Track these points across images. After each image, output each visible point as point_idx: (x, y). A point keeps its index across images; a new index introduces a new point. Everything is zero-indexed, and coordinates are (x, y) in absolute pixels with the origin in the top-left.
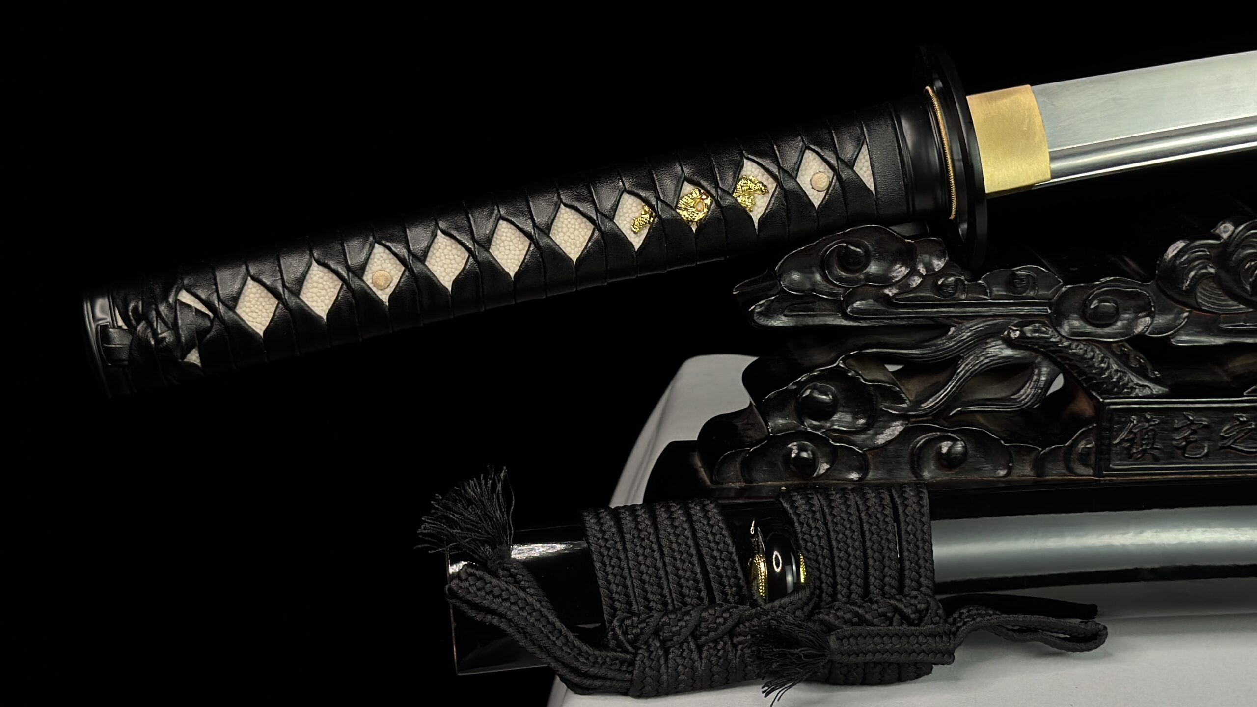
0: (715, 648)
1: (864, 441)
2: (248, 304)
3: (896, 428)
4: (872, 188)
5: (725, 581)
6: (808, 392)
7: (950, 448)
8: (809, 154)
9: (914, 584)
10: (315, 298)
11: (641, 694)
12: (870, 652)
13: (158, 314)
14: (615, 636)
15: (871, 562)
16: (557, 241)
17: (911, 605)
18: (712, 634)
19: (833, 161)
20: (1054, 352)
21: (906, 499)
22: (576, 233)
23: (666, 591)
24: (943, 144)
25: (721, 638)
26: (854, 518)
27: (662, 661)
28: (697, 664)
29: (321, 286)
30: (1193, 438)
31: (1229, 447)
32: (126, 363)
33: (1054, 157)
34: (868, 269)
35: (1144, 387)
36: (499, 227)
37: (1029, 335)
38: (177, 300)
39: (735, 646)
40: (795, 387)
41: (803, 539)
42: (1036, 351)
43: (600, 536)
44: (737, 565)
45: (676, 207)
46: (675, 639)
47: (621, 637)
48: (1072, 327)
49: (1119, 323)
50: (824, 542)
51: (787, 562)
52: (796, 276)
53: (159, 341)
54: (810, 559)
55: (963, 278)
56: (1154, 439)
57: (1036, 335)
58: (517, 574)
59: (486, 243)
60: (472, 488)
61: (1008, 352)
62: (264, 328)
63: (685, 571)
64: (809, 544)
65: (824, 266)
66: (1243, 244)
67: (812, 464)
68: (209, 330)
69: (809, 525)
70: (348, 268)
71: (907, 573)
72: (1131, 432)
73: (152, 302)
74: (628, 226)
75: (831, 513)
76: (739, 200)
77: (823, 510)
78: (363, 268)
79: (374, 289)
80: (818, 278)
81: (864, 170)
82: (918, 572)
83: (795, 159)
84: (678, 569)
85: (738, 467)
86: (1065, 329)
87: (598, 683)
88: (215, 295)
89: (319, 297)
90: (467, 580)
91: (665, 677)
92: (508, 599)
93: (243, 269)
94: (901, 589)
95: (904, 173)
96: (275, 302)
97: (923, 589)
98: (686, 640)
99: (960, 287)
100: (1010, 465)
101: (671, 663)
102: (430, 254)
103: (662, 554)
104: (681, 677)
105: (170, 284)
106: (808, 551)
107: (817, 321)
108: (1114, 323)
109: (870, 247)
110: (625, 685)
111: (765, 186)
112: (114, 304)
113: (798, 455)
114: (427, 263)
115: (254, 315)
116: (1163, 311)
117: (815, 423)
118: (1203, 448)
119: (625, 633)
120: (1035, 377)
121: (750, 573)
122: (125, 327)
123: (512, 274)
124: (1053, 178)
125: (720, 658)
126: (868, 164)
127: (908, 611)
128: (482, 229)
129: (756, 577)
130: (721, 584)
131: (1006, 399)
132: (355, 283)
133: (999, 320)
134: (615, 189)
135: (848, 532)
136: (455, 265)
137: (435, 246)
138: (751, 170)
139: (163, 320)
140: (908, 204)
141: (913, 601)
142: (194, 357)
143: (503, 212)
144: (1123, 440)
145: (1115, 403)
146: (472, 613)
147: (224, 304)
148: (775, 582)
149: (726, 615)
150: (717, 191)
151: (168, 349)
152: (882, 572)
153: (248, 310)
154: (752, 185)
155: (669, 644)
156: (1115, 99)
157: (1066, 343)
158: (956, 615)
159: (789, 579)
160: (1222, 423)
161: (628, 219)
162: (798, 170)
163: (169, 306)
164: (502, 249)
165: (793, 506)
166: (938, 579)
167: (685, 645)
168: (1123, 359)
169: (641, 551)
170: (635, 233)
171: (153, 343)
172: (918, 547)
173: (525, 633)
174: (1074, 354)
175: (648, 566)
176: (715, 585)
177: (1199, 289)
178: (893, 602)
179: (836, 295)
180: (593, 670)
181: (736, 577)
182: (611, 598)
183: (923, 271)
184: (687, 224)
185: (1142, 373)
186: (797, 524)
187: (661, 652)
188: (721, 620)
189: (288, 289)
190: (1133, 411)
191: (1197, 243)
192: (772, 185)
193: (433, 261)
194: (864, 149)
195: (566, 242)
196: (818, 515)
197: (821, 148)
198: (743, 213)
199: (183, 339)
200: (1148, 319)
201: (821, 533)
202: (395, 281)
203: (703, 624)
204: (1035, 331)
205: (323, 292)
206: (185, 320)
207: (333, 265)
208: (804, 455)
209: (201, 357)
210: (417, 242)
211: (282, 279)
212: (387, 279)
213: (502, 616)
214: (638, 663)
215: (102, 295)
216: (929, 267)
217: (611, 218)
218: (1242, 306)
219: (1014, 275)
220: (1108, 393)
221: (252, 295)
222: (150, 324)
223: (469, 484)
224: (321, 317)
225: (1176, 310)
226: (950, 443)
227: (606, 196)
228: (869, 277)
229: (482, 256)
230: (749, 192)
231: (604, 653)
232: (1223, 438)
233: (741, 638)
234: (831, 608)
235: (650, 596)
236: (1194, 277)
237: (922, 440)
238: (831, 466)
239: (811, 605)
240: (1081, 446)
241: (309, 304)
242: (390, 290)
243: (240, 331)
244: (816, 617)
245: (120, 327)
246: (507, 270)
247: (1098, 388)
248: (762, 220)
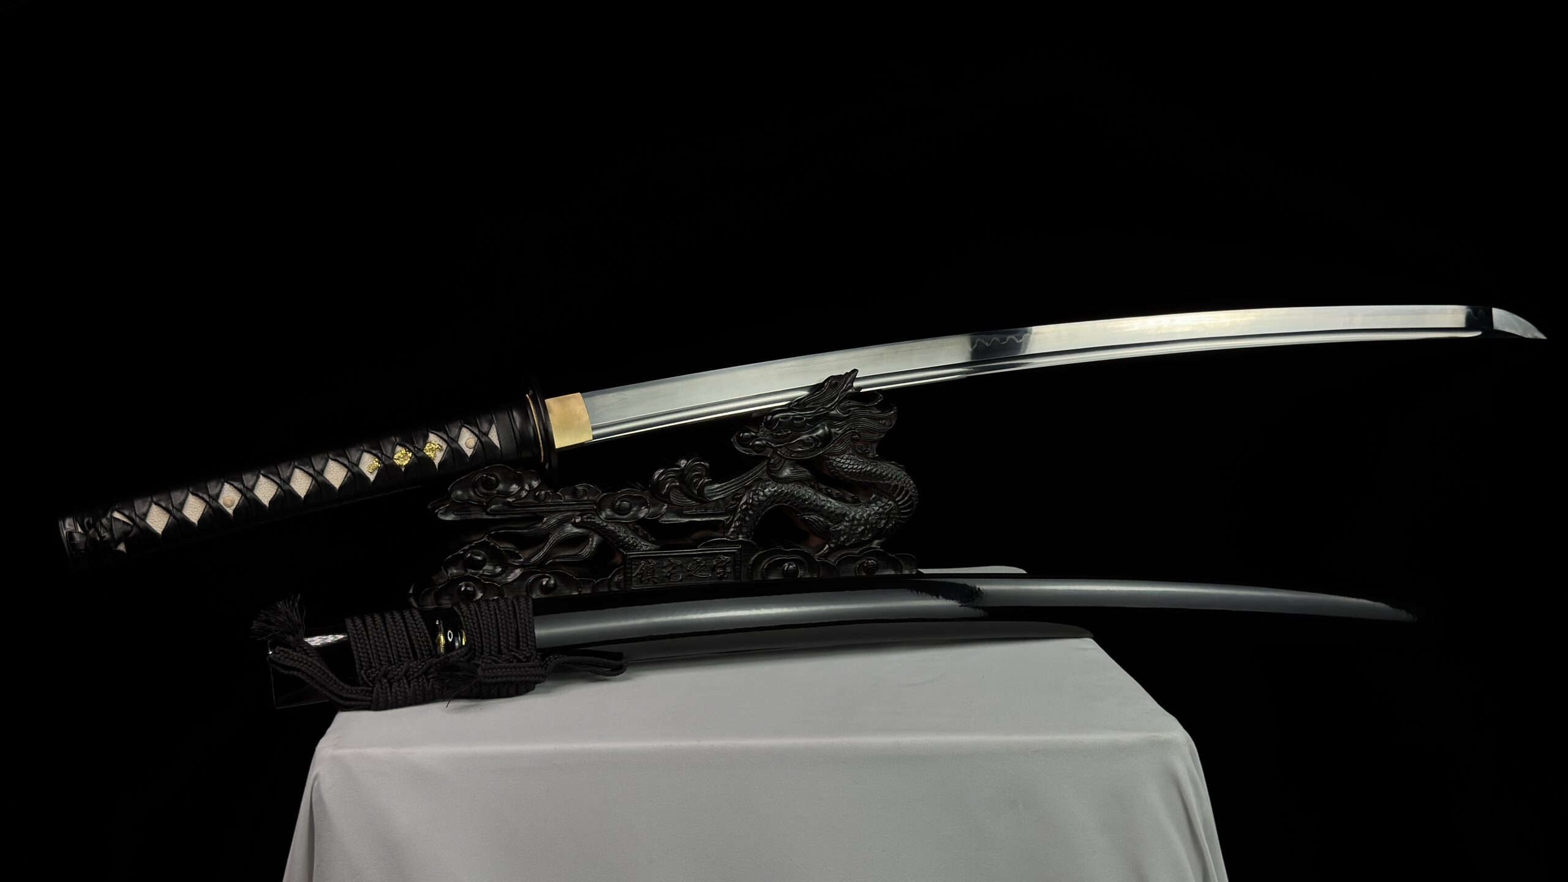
0: (417, 681)
1: (500, 580)
2: (153, 518)
3: (518, 572)
4: (499, 446)
5: (423, 648)
6: (469, 555)
7: (547, 582)
8: (464, 430)
9: (525, 645)
10: (191, 513)
11: (377, 708)
12: (499, 676)
13: (101, 524)
14: (362, 679)
15: (501, 634)
16: (328, 478)
17: (523, 654)
18: (416, 674)
19: (477, 433)
20: (599, 528)
21: (520, 602)
22: (338, 474)
23: (390, 655)
24: (535, 424)
25: (421, 676)
26: (492, 612)
27: (388, 689)
28: (407, 690)
29: (194, 506)
30: (674, 571)
31: (692, 575)
32: (83, 552)
33: (594, 429)
34: (498, 488)
35: (647, 546)
36: (295, 472)
37: (585, 520)
38: (112, 517)
39: (428, 680)
40: (462, 552)
41: (465, 625)
42: (590, 529)
43: (353, 628)
44: (429, 640)
45: (393, 458)
46: (396, 678)
47: (366, 679)
48: (607, 515)
49: (632, 513)
50: (476, 626)
51: (455, 635)
52: (459, 493)
53: (102, 538)
54: (469, 635)
55: (549, 491)
56: (654, 572)
57: (589, 520)
58: (307, 650)
59: (288, 481)
60: (280, 605)
61: (576, 530)
62: (162, 530)
63: (401, 644)
64: (469, 627)
65: (474, 486)
66: (692, 469)
67: (474, 594)
68: (130, 532)
69: (467, 617)
70: (210, 496)
71: (521, 639)
72: (641, 569)
73: (98, 518)
74: (366, 469)
75: (480, 611)
76: (427, 453)
77: (475, 610)
78: (218, 496)
79: (225, 507)
80: (472, 493)
81: (494, 436)
82: (526, 639)
83: (457, 433)
84: (397, 643)
85: (433, 597)
86: (603, 516)
87: (353, 703)
88: (134, 512)
89: (193, 512)
90: (279, 653)
91: (390, 698)
92: (302, 662)
93: (149, 499)
94: (518, 647)
95: (515, 438)
96: (168, 516)
97: (530, 647)
98: (401, 679)
99: (548, 496)
100: (580, 590)
101: (393, 690)
102: (256, 487)
103: (388, 636)
104: (399, 697)
105: (108, 508)
106: (468, 630)
107: (473, 517)
108: (629, 513)
109: (499, 477)
110: (369, 703)
111: (441, 446)
112: (76, 520)
113: (465, 589)
114: (255, 492)
115: (156, 523)
116: (654, 505)
117: (473, 571)
118: (679, 576)
119: (368, 677)
120: (590, 543)
121: (436, 644)
122: (82, 532)
123: (303, 497)
124: (594, 439)
125: (420, 686)
126: (496, 434)
127: (521, 657)
128: (285, 474)
129: (439, 644)
130: (421, 649)
131: (576, 555)
132: (214, 504)
133: (569, 513)
134: (358, 450)
135: (489, 620)
136: (270, 493)
137: (259, 483)
138: (433, 438)
139: (104, 527)
140: (518, 455)
141: (524, 653)
142: (122, 547)
143: (296, 464)
144: (637, 574)
145: (632, 554)
146: (283, 671)
147: (139, 517)
148: (449, 646)
149: (423, 664)
150: (414, 449)
151: (107, 541)
152: (507, 639)
153: (152, 521)
154: (434, 446)
155: (392, 681)
156: (623, 399)
157: (605, 524)
158: (547, 659)
159: (457, 644)
160: (688, 562)
161: (367, 466)
162: (458, 438)
163: (108, 519)
164: (296, 484)
165: (460, 609)
166: (537, 647)
167: (401, 681)
168: (635, 531)
169: (376, 635)
170: (371, 473)
171: (98, 539)
172: (526, 626)
173: (313, 679)
174: (609, 530)
175: (381, 643)
176: (418, 651)
177: (671, 493)
178: (513, 653)
179: (483, 502)
180: (350, 696)
181: (428, 646)
182: (360, 660)
183: (527, 487)
184: (399, 467)
185: (645, 538)
186: (461, 618)
187: (387, 685)
188: (420, 667)
189: (176, 508)
190: (642, 558)
191: (669, 470)
192: (445, 446)
193: (257, 491)
194: (494, 427)
195: (332, 479)
196: (473, 612)
197: (470, 426)
198: (430, 461)
199: (116, 537)
200: (646, 510)
201: (474, 621)
202: (236, 503)
203: (411, 669)
204: (587, 518)
205: (196, 510)
206: (118, 529)
207: (201, 494)
208: (469, 589)
209: (126, 547)
210: (248, 481)
211: (172, 503)
212: (231, 501)
213: (299, 670)
214: (375, 691)
215: (69, 516)
216: (530, 486)
217: (357, 465)
218: (694, 502)
219: (576, 489)
220: (628, 549)
221: (155, 513)
222: (97, 530)
223: (279, 604)
224: (195, 523)
225: (660, 505)
226: (547, 579)
227: (354, 455)
228: (499, 492)
229: (286, 487)
230: (432, 450)
231: (356, 688)
232: (689, 571)
233: (431, 676)
234: (480, 658)
235: (382, 658)
236: (668, 487)
237: (532, 578)
238: (484, 595)
239: (469, 656)
240: (616, 579)
241: (188, 516)
242: (233, 507)
243: (149, 532)
244: (472, 662)
245: (80, 533)
246: (300, 494)
247: (623, 547)
248: (440, 464)
